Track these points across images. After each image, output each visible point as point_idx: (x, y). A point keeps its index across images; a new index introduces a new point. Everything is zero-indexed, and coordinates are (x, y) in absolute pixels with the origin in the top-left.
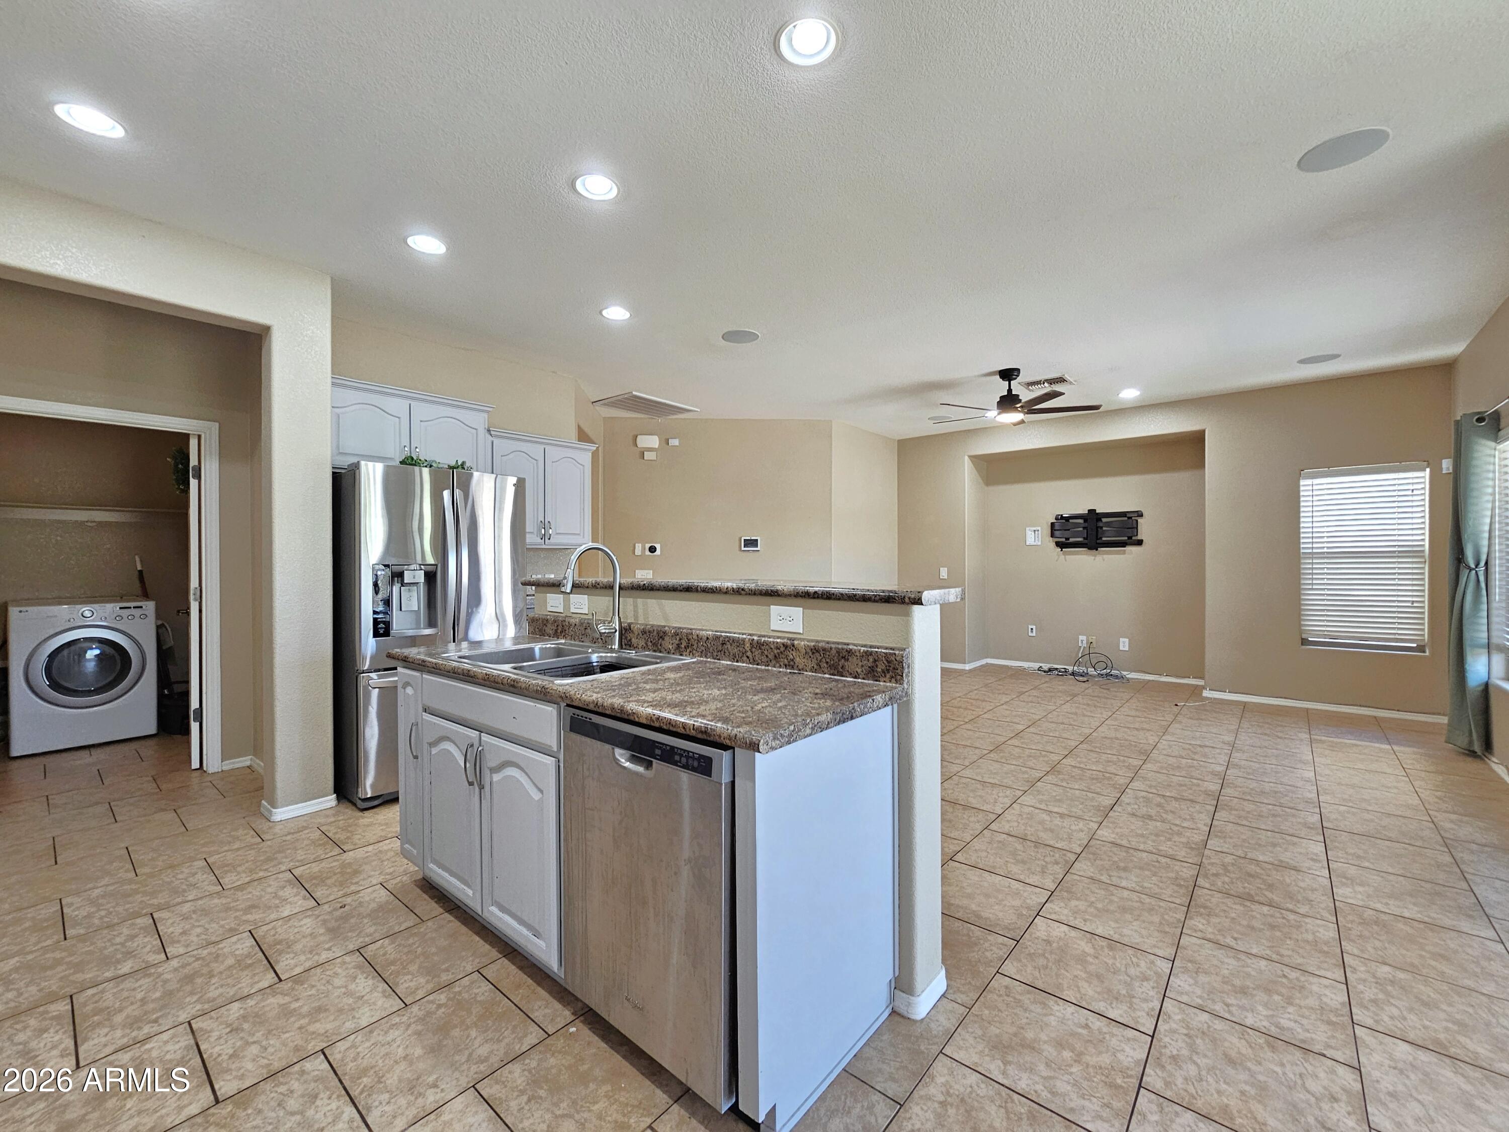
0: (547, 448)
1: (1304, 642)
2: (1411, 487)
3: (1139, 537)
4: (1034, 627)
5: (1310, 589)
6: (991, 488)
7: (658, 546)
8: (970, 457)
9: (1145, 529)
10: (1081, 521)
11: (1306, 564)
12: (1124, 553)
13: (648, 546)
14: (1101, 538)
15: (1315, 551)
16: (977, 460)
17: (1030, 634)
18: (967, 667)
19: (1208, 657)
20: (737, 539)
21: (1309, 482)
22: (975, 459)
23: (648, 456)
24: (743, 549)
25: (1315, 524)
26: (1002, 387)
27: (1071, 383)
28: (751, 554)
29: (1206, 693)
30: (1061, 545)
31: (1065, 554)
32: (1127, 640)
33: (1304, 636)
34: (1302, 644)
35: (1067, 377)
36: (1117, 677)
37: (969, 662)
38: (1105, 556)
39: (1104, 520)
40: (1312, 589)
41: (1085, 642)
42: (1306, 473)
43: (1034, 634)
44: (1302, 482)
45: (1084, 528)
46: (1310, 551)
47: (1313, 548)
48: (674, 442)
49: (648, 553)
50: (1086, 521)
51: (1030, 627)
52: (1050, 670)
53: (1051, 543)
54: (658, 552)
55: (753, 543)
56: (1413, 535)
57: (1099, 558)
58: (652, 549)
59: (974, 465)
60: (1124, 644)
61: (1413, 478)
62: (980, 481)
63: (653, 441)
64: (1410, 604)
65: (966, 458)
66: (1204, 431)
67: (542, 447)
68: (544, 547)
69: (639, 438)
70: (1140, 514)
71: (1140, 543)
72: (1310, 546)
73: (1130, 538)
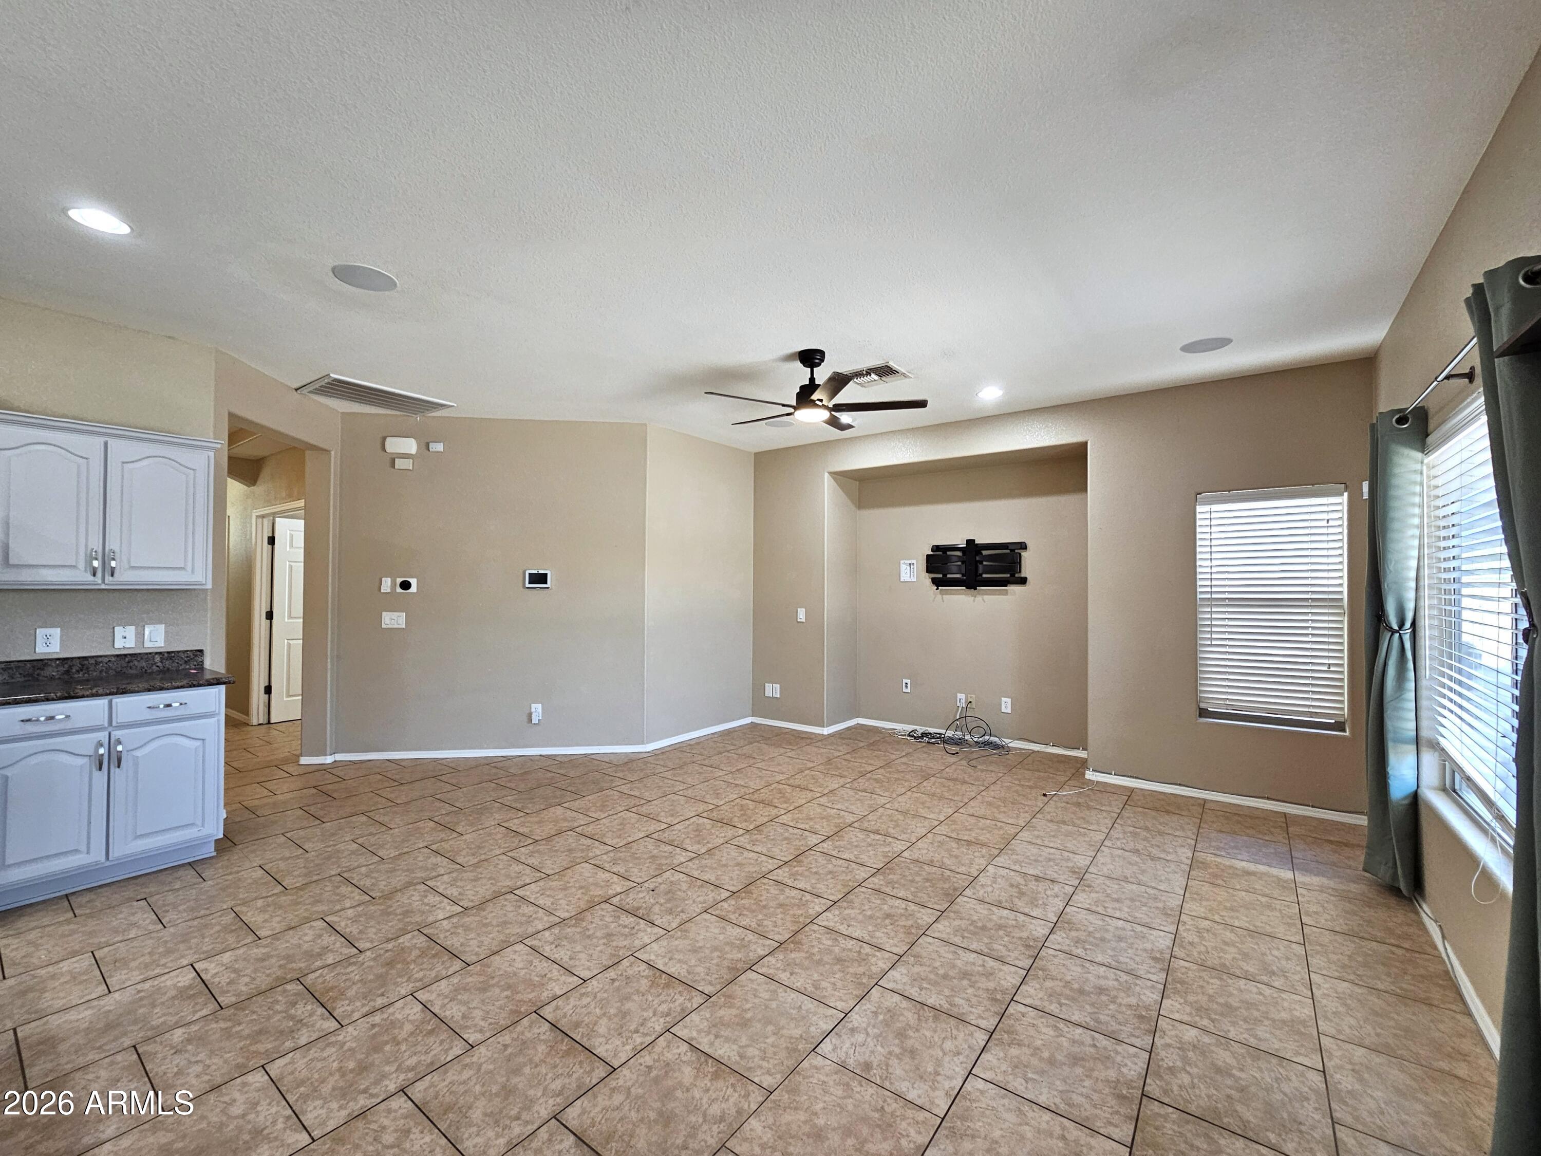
0: (112, 442)
1: (1203, 713)
2: (1325, 516)
3: (1023, 575)
4: (908, 681)
5: (1208, 645)
6: (866, 513)
7: (413, 582)
8: (830, 473)
9: (1029, 564)
10: (959, 553)
11: (1204, 613)
12: (1006, 593)
13: (399, 580)
14: (981, 575)
15: (1214, 596)
16: (843, 478)
17: (905, 690)
18: (826, 731)
19: (1091, 728)
20: (521, 571)
21: (1206, 508)
22: (837, 476)
23: (399, 463)
24: (527, 585)
25: (1214, 563)
26: (802, 375)
27: (904, 374)
28: (541, 591)
29: (1090, 775)
30: (937, 583)
31: (942, 593)
32: (1009, 700)
33: (1203, 705)
34: (1200, 716)
35: (892, 364)
36: (996, 746)
37: (829, 725)
38: (986, 597)
39: (985, 553)
40: (1211, 645)
41: (963, 701)
42: (1205, 498)
43: (908, 690)
44: (1199, 509)
45: (963, 562)
46: (1209, 596)
47: (1211, 593)
48: (438, 447)
49: (399, 590)
50: (964, 553)
51: (905, 681)
52: (924, 735)
53: (926, 579)
54: (414, 589)
55: (539, 579)
56: (1328, 578)
57: (979, 598)
58: (406, 585)
59: (839, 485)
60: (1006, 705)
61: (1328, 505)
62: (849, 503)
63: (410, 446)
64: (1325, 668)
65: (826, 475)
66: (1086, 443)
67: (102, 440)
68: (103, 587)
69: (389, 440)
70: (1023, 546)
71: (1023, 581)
72: (1208, 589)
73: (1013, 575)
